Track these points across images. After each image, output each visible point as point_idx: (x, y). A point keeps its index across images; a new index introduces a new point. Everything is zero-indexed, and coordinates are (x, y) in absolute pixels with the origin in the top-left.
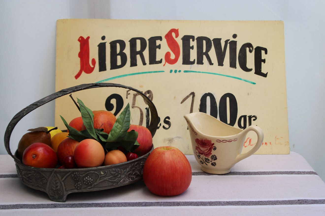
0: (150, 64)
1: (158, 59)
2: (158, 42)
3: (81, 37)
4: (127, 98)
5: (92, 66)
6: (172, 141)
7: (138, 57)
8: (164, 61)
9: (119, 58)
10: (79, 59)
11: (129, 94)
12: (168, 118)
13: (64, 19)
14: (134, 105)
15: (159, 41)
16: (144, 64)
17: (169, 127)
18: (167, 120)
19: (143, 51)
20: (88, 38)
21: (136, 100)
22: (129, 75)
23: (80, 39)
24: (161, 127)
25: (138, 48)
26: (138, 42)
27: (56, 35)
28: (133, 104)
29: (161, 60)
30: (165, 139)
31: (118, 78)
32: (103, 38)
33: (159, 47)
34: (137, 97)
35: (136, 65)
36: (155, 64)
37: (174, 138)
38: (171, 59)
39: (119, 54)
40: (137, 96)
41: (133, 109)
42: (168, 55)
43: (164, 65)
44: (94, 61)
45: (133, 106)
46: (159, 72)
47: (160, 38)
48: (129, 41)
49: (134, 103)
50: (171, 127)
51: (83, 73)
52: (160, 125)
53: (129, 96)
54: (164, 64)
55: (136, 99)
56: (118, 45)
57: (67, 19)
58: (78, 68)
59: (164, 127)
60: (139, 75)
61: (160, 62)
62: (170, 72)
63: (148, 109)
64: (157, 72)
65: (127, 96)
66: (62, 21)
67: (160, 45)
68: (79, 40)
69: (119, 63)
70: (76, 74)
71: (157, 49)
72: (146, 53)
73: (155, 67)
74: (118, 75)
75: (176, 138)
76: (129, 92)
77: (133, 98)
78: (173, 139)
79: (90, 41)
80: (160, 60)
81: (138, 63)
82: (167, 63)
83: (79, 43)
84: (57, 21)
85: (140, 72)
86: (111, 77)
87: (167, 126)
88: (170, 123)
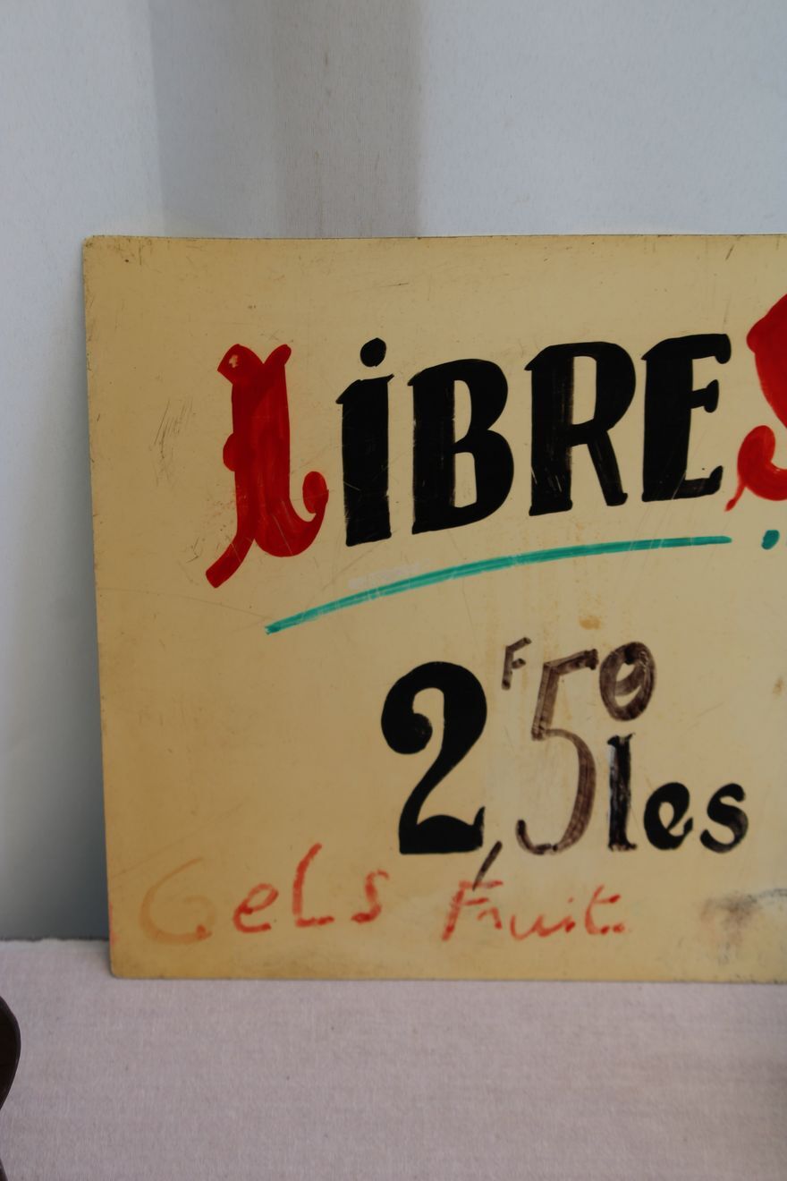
0: (648, 496)
1: (696, 469)
2: (704, 371)
3: (237, 350)
4: (506, 684)
5: (307, 516)
6: (748, 914)
7: (580, 456)
8: (730, 480)
9: (465, 464)
10: (229, 476)
11: (522, 662)
12: (735, 791)
13: (129, 239)
14: (544, 725)
15: (712, 360)
16: (614, 495)
17: (738, 839)
18: (728, 801)
19: (612, 425)
20: (282, 354)
21: (560, 696)
22: (524, 559)
23: (233, 361)
24: (693, 840)
25: (583, 408)
26: (585, 371)
27: (84, 332)
28: (542, 719)
29: (718, 473)
30: (709, 903)
31: (458, 575)
32: (373, 352)
33: (709, 398)
34: (561, 678)
35: (563, 503)
36: (677, 497)
37: (761, 896)
38: (775, 467)
39: (464, 446)
40: (566, 672)
41: (537, 743)
42: (756, 447)
43: (731, 504)
44: (315, 488)
45: (540, 727)
46: (700, 541)
47: (718, 347)
48: (527, 368)
49: (545, 714)
50: (745, 842)
51: (255, 551)
52: (689, 826)
53: (516, 674)
54: (732, 496)
55: (556, 690)
56: (462, 391)
57: (149, 240)
58: (226, 529)
59: (707, 840)
60: (580, 559)
61: (711, 484)
62: (761, 541)
63: (622, 741)
64: (690, 544)
65: (507, 673)
66: (119, 245)
67: (714, 386)
68: (224, 368)
69: (465, 492)
70: (212, 556)
71: (698, 414)
72: (629, 437)
73: (677, 514)
74: (459, 563)
75: (772, 895)
76: (517, 655)
77: (542, 683)
78: (754, 901)
79: (293, 371)
80: (706, 475)
81: (575, 495)
82: (747, 492)
83: (226, 387)
84: (88, 244)
85: (589, 541)
86: (416, 573)
87: (723, 833)
88: (742, 820)
